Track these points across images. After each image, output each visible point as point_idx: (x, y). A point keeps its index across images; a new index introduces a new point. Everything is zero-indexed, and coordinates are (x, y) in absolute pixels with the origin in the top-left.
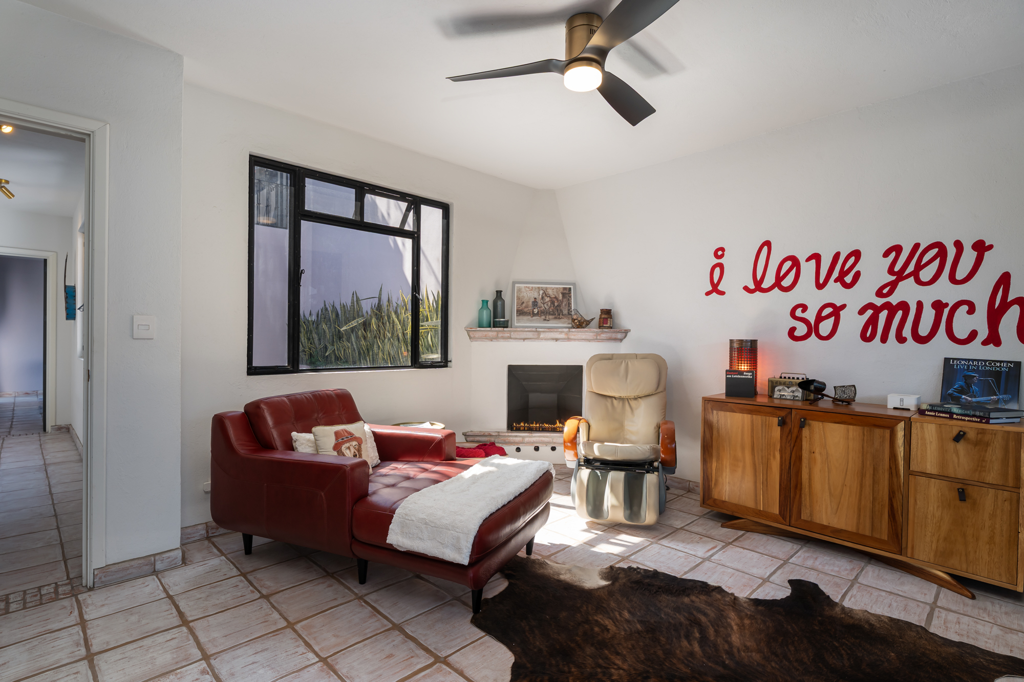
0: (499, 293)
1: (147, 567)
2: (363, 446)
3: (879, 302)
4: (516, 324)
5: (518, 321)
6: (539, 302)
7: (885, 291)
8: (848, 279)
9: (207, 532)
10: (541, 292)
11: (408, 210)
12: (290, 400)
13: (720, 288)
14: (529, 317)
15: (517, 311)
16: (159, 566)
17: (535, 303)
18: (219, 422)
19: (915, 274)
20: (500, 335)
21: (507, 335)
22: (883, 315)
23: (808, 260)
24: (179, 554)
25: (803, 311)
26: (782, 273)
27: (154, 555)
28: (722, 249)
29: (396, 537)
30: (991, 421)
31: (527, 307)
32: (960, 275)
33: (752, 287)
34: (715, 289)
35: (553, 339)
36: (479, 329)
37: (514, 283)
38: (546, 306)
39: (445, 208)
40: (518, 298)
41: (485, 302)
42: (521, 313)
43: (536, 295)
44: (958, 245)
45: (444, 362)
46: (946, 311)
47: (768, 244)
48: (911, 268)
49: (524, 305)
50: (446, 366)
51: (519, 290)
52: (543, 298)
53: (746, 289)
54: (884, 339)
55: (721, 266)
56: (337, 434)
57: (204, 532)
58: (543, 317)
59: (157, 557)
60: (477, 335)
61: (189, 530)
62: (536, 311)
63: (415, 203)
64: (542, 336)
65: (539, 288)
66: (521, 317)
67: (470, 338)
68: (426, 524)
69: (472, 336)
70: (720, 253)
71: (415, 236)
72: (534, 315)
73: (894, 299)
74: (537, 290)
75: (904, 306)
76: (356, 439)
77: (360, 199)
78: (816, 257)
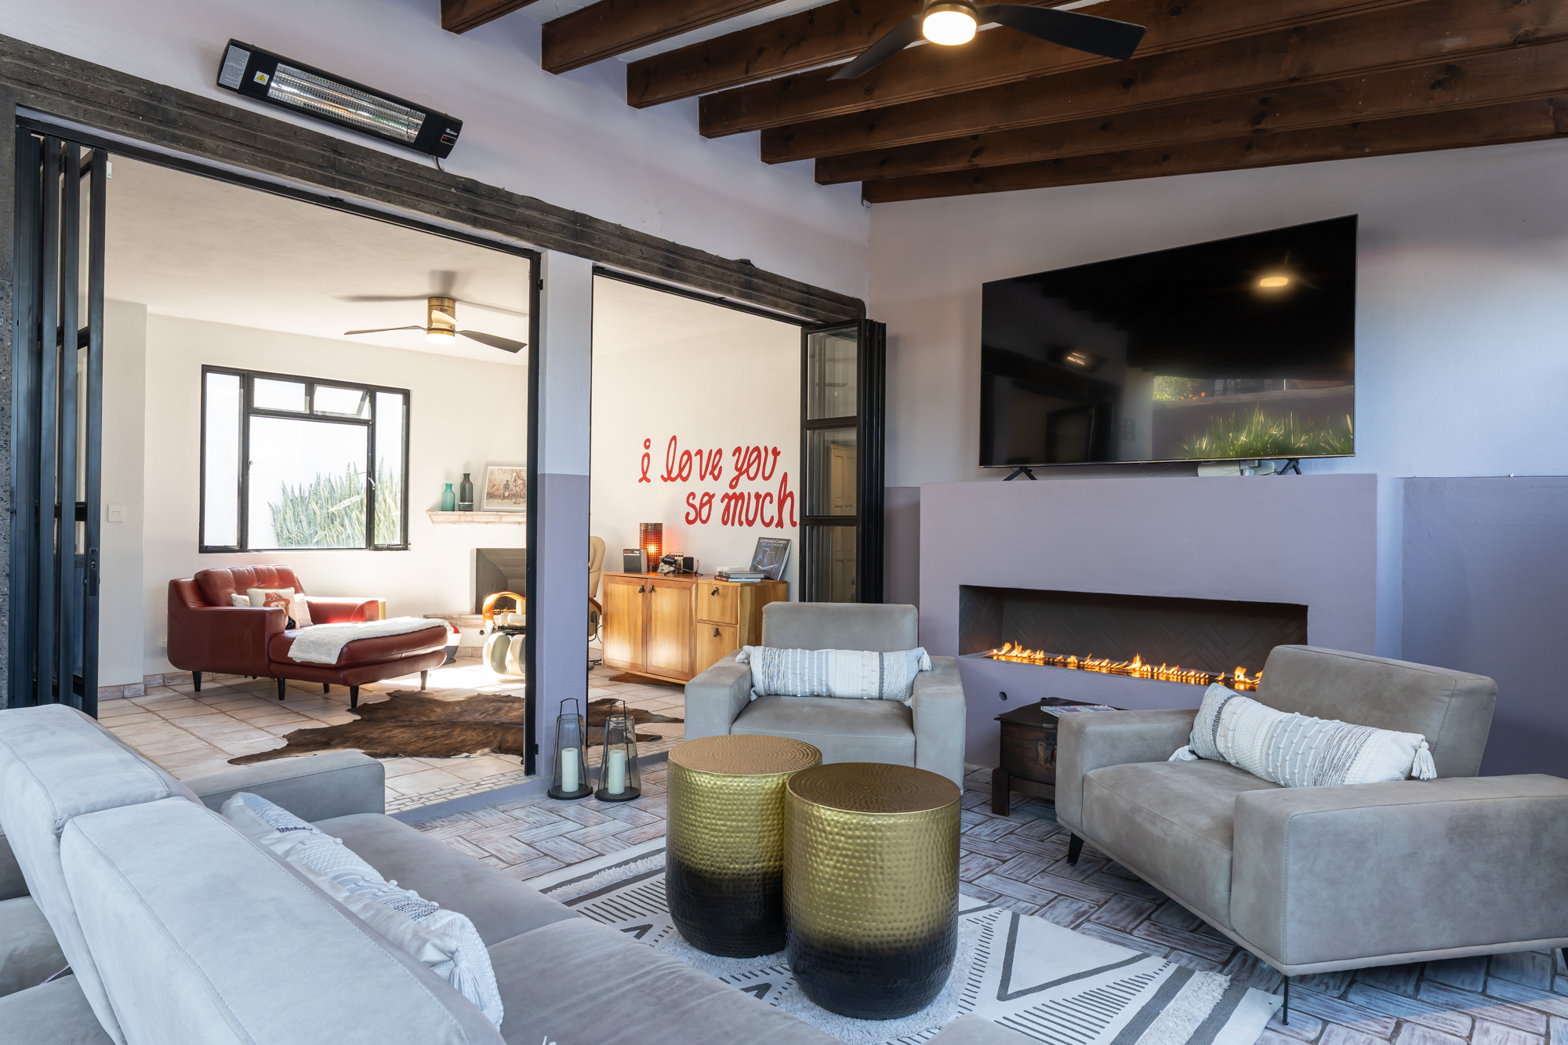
0: (467, 476)
1: (118, 693)
2: (290, 606)
3: (731, 492)
4: (485, 508)
5: (488, 504)
6: (511, 486)
7: (734, 484)
8: (716, 473)
9: (164, 681)
10: (514, 474)
11: (363, 399)
12: (233, 572)
13: (647, 476)
14: (499, 500)
15: (488, 494)
16: (127, 694)
17: (507, 486)
18: (175, 587)
19: (747, 471)
20: (462, 519)
21: (469, 519)
22: (733, 502)
23: (696, 455)
24: (142, 687)
25: (694, 499)
26: (682, 466)
27: (123, 685)
28: (648, 440)
29: (294, 653)
30: (730, 580)
31: (497, 490)
32: (767, 475)
33: (666, 476)
34: (645, 478)
35: (516, 523)
36: (440, 512)
37: (487, 465)
38: (517, 488)
39: (406, 394)
40: (490, 481)
41: (449, 486)
42: (491, 496)
43: (509, 478)
44: (766, 448)
45: (405, 546)
46: (761, 500)
47: (674, 438)
48: (745, 467)
49: (495, 488)
50: (405, 548)
51: (492, 473)
52: (515, 480)
53: (662, 477)
54: (733, 524)
55: (647, 455)
56: (267, 595)
57: (161, 681)
58: (514, 500)
59: (125, 687)
60: (440, 518)
61: (149, 678)
62: (507, 494)
63: (371, 391)
64: (504, 520)
65: (512, 470)
66: (491, 500)
67: (433, 522)
68: (314, 643)
69: (434, 519)
70: (648, 444)
71: (371, 424)
72: (504, 498)
73: (737, 491)
74: (510, 472)
75: (742, 494)
76: (284, 600)
77: (310, 393)
78: (700, 452)
